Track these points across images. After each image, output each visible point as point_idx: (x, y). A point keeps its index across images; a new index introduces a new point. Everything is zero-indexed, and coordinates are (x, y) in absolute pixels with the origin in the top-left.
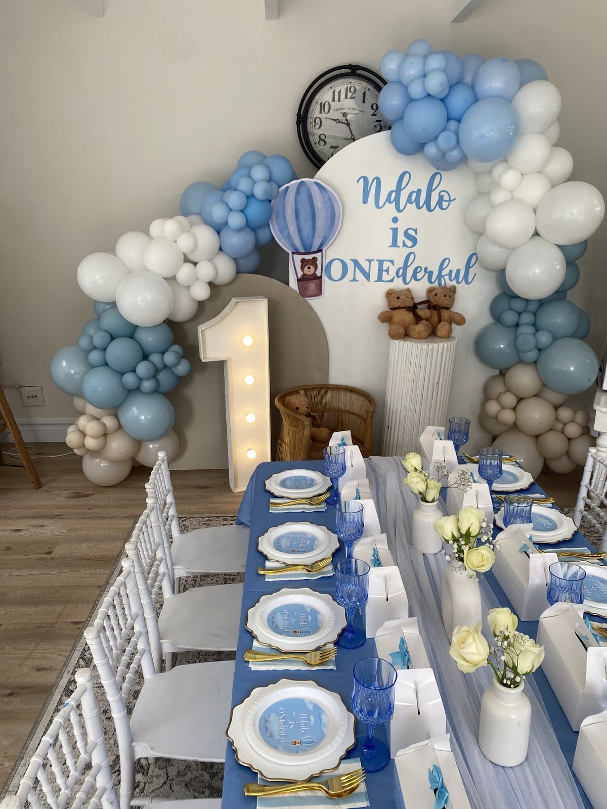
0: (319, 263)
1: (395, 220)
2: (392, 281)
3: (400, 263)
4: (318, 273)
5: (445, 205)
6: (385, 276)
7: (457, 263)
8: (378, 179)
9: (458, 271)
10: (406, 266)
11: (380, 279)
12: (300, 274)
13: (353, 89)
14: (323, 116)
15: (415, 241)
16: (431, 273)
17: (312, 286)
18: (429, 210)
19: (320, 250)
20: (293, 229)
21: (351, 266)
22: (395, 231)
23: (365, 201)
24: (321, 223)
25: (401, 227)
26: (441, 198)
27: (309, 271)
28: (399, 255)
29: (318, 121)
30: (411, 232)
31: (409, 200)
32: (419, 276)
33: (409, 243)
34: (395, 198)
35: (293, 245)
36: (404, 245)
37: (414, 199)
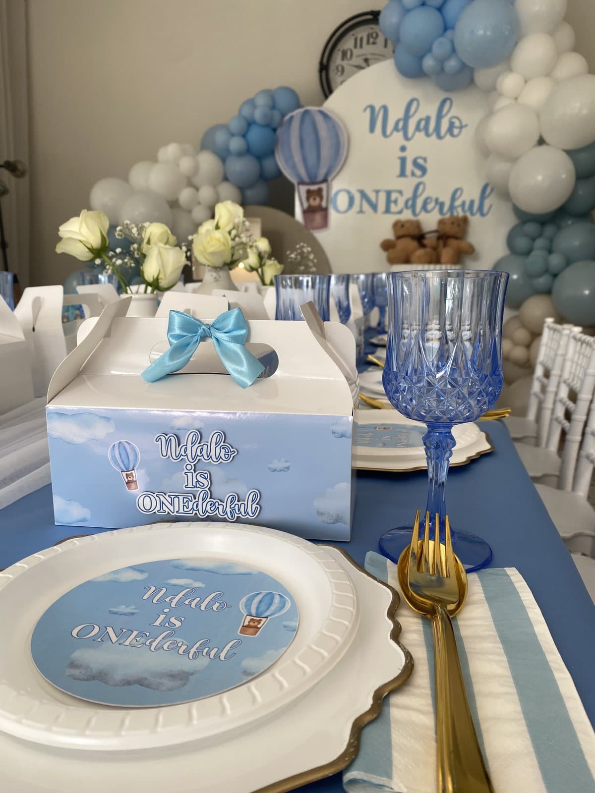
0: (324, 193)
1: (403, 149)
2: (400, 212)
3: (408, 194)
4: (324, 204)
5: (456, 131)
6: (393, 208)
7: (471, 193)
8: (385, 108)
9: (472, 202)
10: (415, 196)
11: (387, 210)
12: (306, 205)
13: (374, 35)
14: (345, 63)
15: (424, 170)
16: (442, 205)
17: (318, 217)
18: (439, 137)
19: (325, 180)
20: (297, 158)
21: (357, 197)
22: (403, 161)
23: (372, 129)
24: (326, 152)
25: (410, 156)
26: (451, 126)
27: (315, 202)
28: (407, 185)
29: (340, 68)
30: (420, 161)
31: (418, 129)
32: (430, 207)
33: (418, 173)
34: (402, 127)
35: (298, 176)
36: (413, 174)
37: (423, 127)
